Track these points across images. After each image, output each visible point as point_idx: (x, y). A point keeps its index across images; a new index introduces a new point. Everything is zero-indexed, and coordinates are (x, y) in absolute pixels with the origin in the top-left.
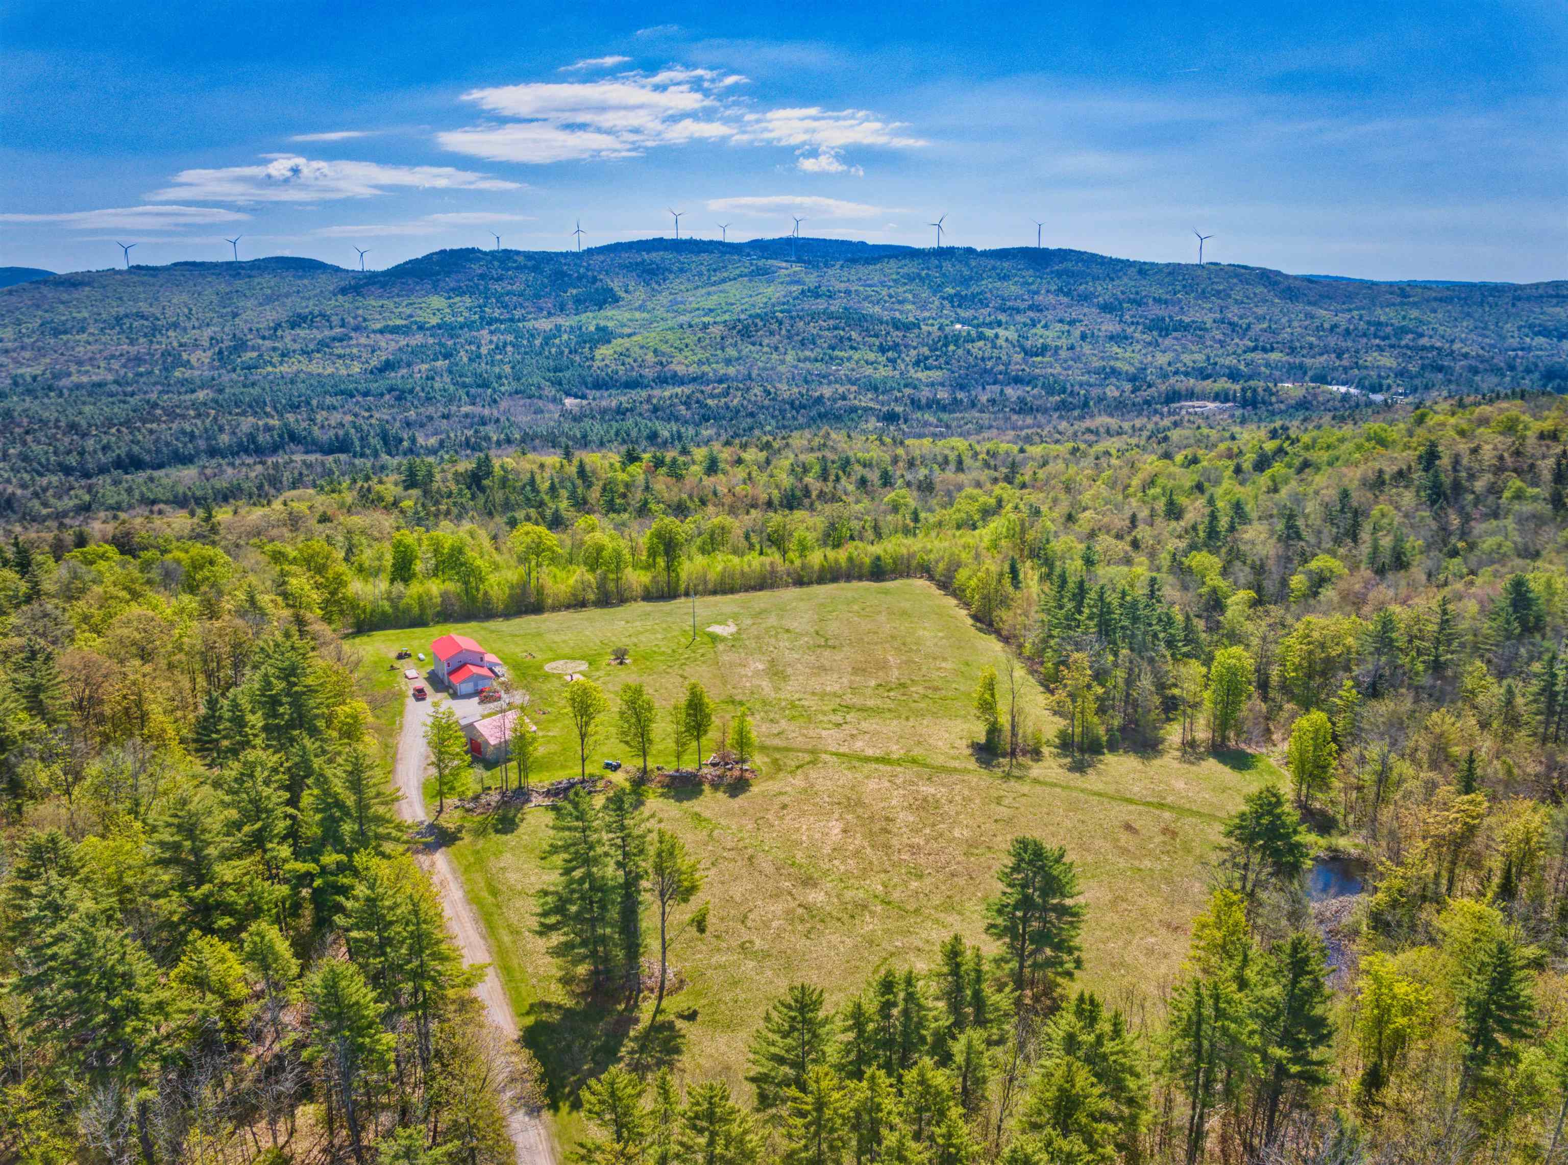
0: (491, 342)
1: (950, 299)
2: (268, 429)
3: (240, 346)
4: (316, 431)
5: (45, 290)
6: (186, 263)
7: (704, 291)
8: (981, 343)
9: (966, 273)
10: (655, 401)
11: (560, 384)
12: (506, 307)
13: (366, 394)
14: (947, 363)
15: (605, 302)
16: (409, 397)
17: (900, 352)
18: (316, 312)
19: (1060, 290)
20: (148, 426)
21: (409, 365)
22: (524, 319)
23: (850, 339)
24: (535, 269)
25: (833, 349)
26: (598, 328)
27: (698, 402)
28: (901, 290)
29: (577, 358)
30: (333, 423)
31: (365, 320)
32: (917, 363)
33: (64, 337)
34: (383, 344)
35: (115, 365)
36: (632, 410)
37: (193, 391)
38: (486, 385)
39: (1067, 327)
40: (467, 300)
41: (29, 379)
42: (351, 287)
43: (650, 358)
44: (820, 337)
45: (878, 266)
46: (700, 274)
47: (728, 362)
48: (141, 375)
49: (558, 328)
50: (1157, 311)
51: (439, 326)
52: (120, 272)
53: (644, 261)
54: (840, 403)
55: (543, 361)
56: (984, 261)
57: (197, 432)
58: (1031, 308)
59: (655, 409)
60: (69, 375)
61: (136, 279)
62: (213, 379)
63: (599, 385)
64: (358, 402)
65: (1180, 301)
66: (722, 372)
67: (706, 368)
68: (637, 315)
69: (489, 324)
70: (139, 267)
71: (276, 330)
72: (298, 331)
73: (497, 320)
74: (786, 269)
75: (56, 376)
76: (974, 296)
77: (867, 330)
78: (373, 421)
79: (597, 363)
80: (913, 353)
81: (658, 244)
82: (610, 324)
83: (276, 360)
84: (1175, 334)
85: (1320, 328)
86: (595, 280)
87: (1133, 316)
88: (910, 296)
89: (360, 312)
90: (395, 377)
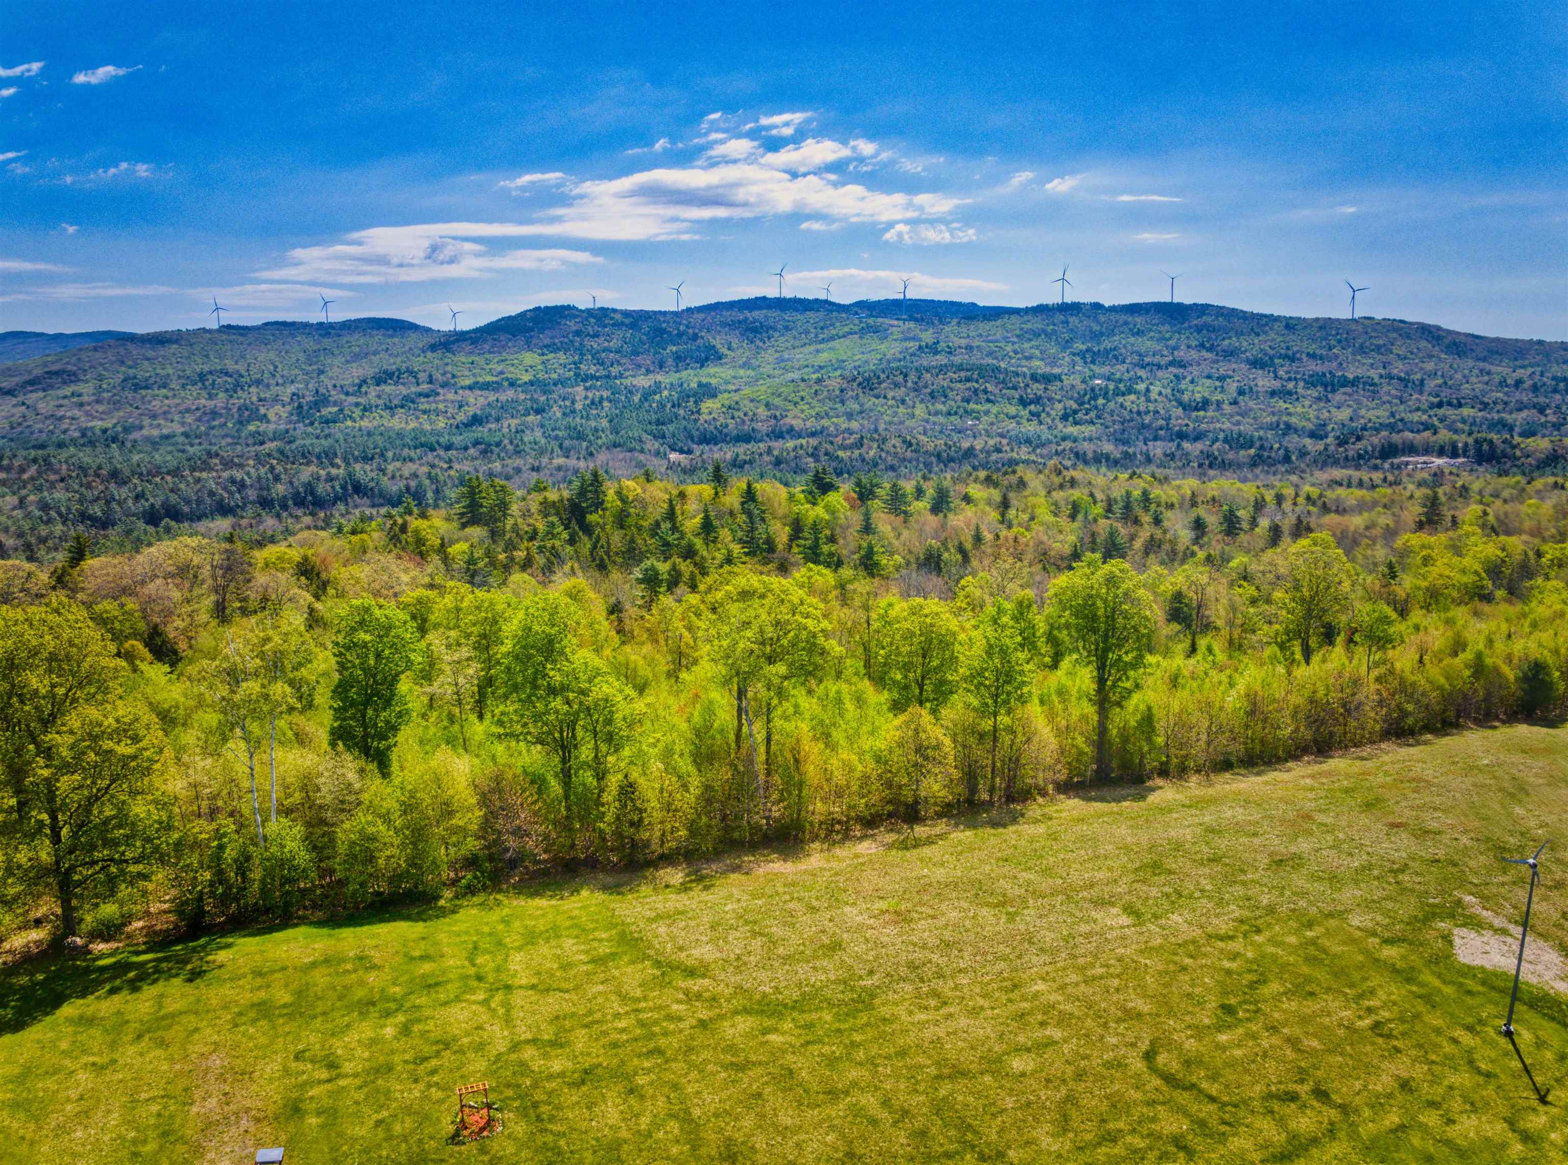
0: (586, 398)
1: (1082, 354)
2: (330, 479)
3: (321, 401)
4: (385, 481)
5: (131, 347)
6: (276, 323)
7: (812, 348)
8: (1133, 397)
9: (1096, 328)
10: (776, 453)
11: (664, 437)
12: (602, 364)
13: (448, 448)
14: (1098, 417)
15: (707, 359)
16: (496, 450)
17: (1043, 405)
18: (403, 369)
19: (1202, 345)
20: (197, 474)
21: (498, 420)
22: (621, 376)
23: (985, 391)
24: (633, 326)
25: (968, 401)
26: (700, 385)
27: (826, 454)
28: (1026, 345)
29: (682, 412)
30: (406, 473)
31: (454, 376)
32: (1065, 418)
33: (143, 392)
34: (472, 400)
35: (189, 419)
36: (750, 462)
37: (262, 443)
38: (581, 437)
39: (1218, 384)
40: (562, 357)
41: (98, 432)
42: (441, 344)
43: (762, 412)
44: (952, 390)
45: (999, 322)
46: (807, 332)
47: (850, 416)
48: (213, 428)
49: (658, 384)
50: (1314, 367)
51: (531, 383)
52: (210, 331)
53: (746, 319)
54: (994, 456)
55: (643, 415)
56: (1113, 317)
57: (248, 482)
58: (1171, 363)
59: (778, 462)
60: (141, 428)
61: (225, 337)
62: (287, 431)
63: (707, 439)
64: (438, 456)
65: (1336, 357)
66: (844, 426)
67: (825, 422)
68: (742, 372)
69: (584, 380)
70: (229, 327)
71: (360, 386)
72: (383, 387)
73: (593, 377)
74: (897, 326)
75: (126, 430)
76: (1107, 352)
77: (1004, 382)
78: (452, 473)
79: (705, 417)
80: (1059, 406)
81: (761, 303)
82: (713, 381)
83: (358, 412)
84: (1343, 390)
85: (1503, 383)
86: (695, 337)
87: (1288, 372)
88: (1037, 352)
89: (449, 368)
90: (481, 432)
